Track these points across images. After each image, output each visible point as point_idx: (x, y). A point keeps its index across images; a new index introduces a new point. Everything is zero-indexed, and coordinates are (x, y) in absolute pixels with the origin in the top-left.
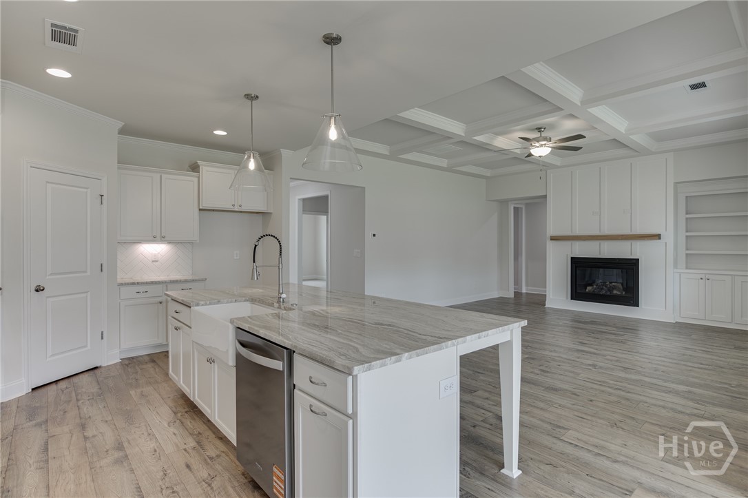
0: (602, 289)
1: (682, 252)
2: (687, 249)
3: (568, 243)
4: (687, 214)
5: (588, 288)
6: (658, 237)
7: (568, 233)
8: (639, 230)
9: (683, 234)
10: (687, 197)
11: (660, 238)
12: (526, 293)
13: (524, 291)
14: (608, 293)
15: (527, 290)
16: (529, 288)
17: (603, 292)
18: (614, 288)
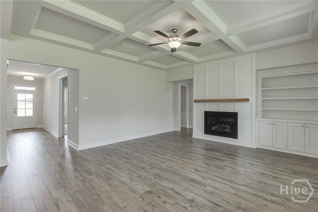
0: (220, 128)
1: (260, 109)
2: (263, 107)
3: (203, 104)
4: (262, 88)
5: (213, 127)
6: (247, 100)
7: (203, 98)
8: (238, 97)
9: (260, 99)
10: (262, 78)
11: (248, 101)
12: (189, 128)
13: (188, 127)
14: (223, 131)
15: (189, 126)
16: (190, 125)
17: (220, 130)
18: (226, 128)
